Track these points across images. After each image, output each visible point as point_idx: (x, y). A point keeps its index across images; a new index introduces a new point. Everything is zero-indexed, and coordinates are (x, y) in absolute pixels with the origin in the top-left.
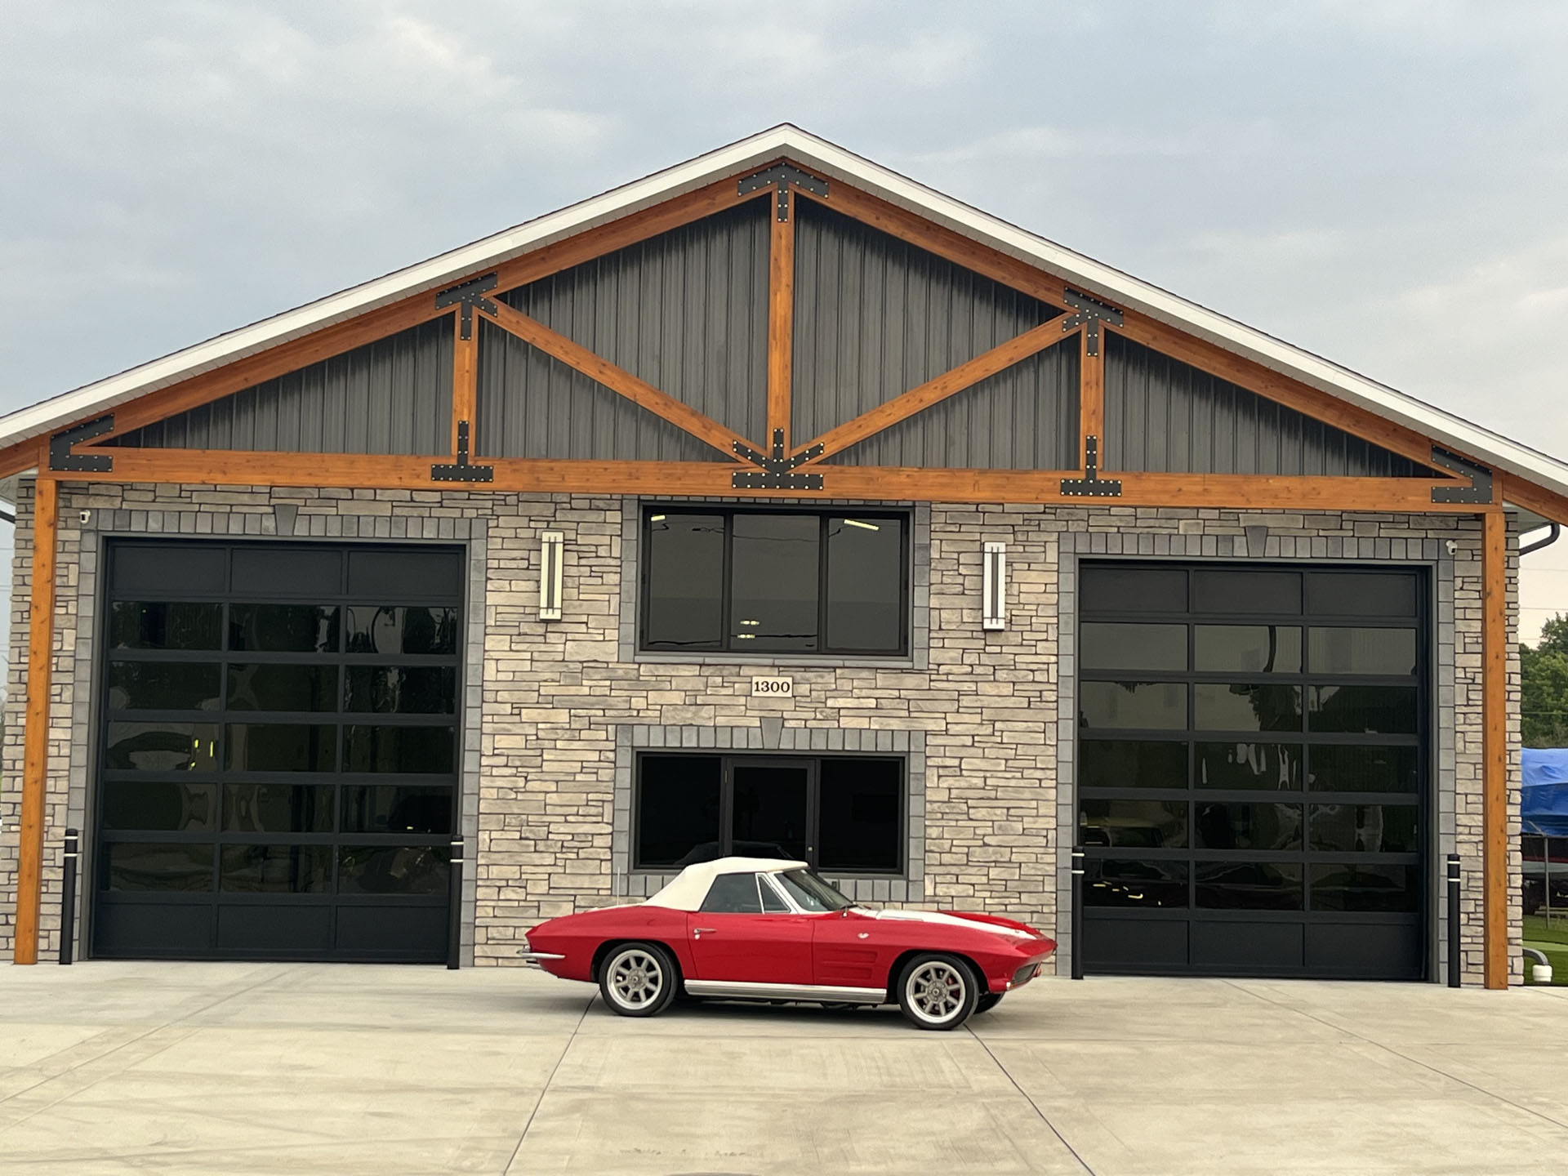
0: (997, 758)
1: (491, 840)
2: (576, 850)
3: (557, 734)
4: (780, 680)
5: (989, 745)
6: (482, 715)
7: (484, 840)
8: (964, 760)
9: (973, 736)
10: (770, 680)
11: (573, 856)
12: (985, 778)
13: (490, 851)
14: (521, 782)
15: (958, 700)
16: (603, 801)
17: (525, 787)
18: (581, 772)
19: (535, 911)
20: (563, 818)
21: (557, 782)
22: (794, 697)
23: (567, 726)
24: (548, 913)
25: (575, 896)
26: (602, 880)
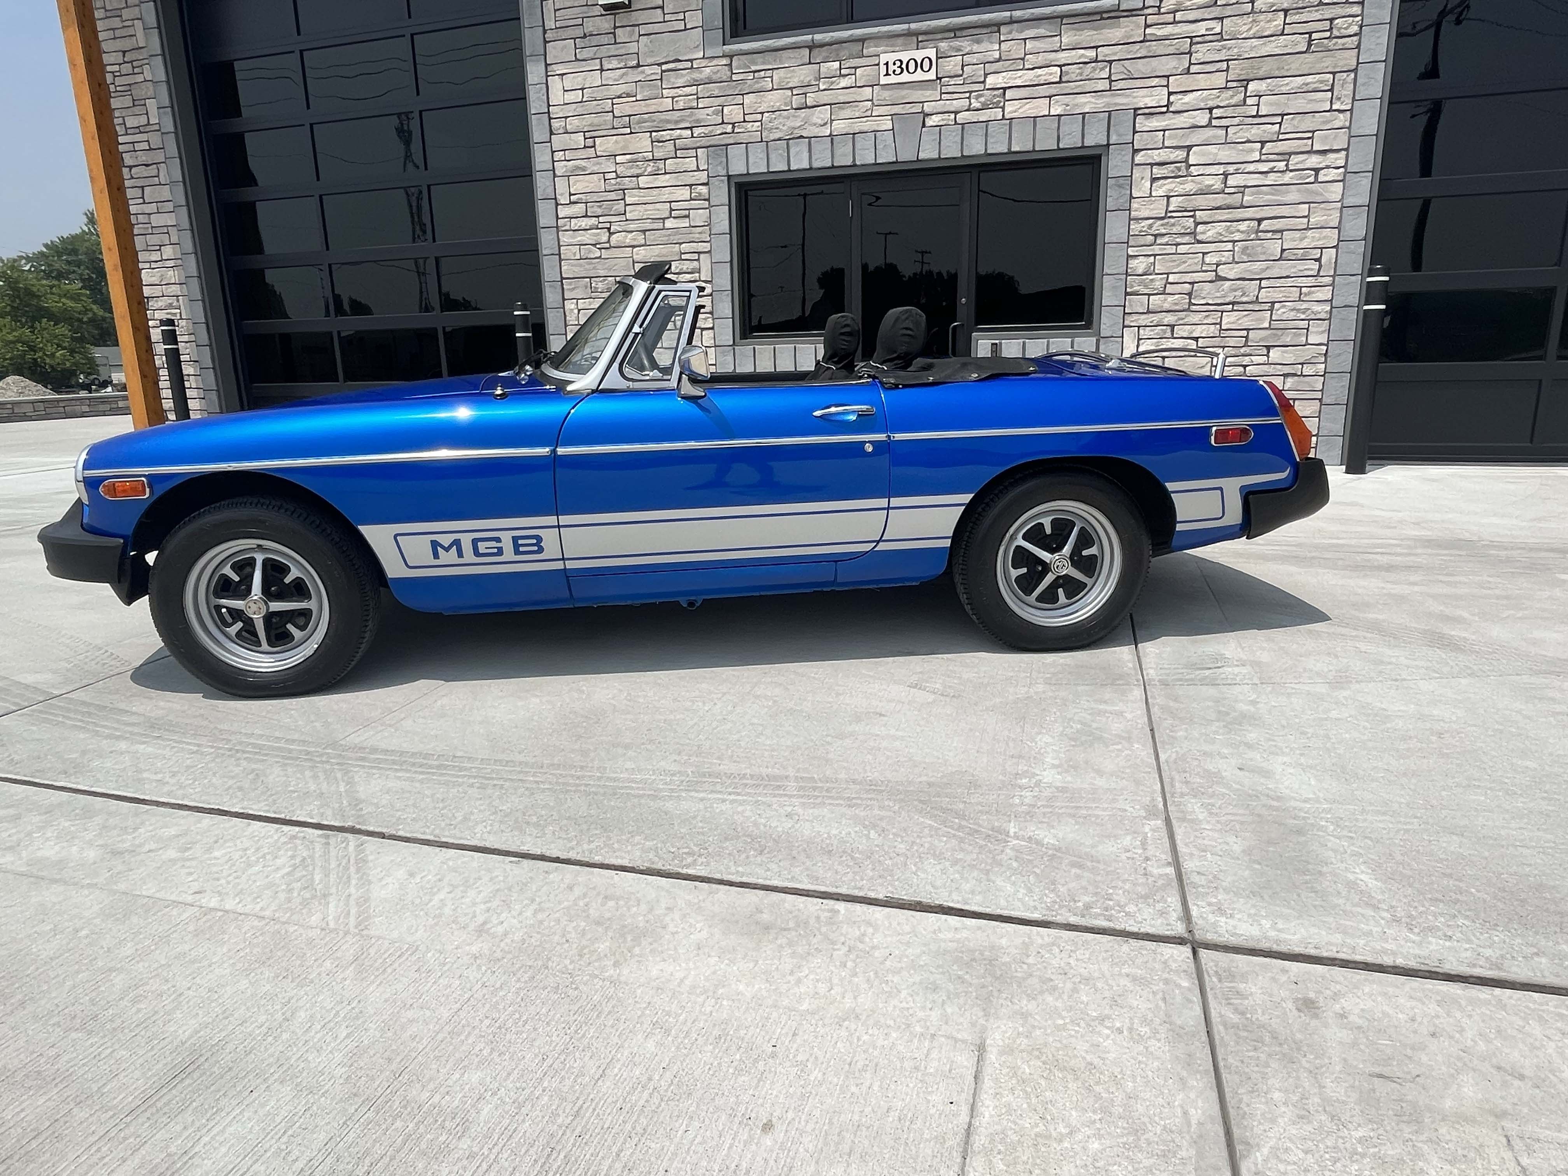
0: (1249, 141)
1: (579, 310)
3: (638, 167)
4: (919, 55)
5: (1236, 121)
6: (553, 152)
7: (572, 310)
8: (1194, 149)
9: (1211, 110)
10: (905, 56)
12: (1226, 175)
14: (604, 236)
15: (1190, 53)
16: (699, 253)
17: (609, 242)
18: (671, 217)
21: (643, 232)
22: (938, 78)
23: (650, 156)
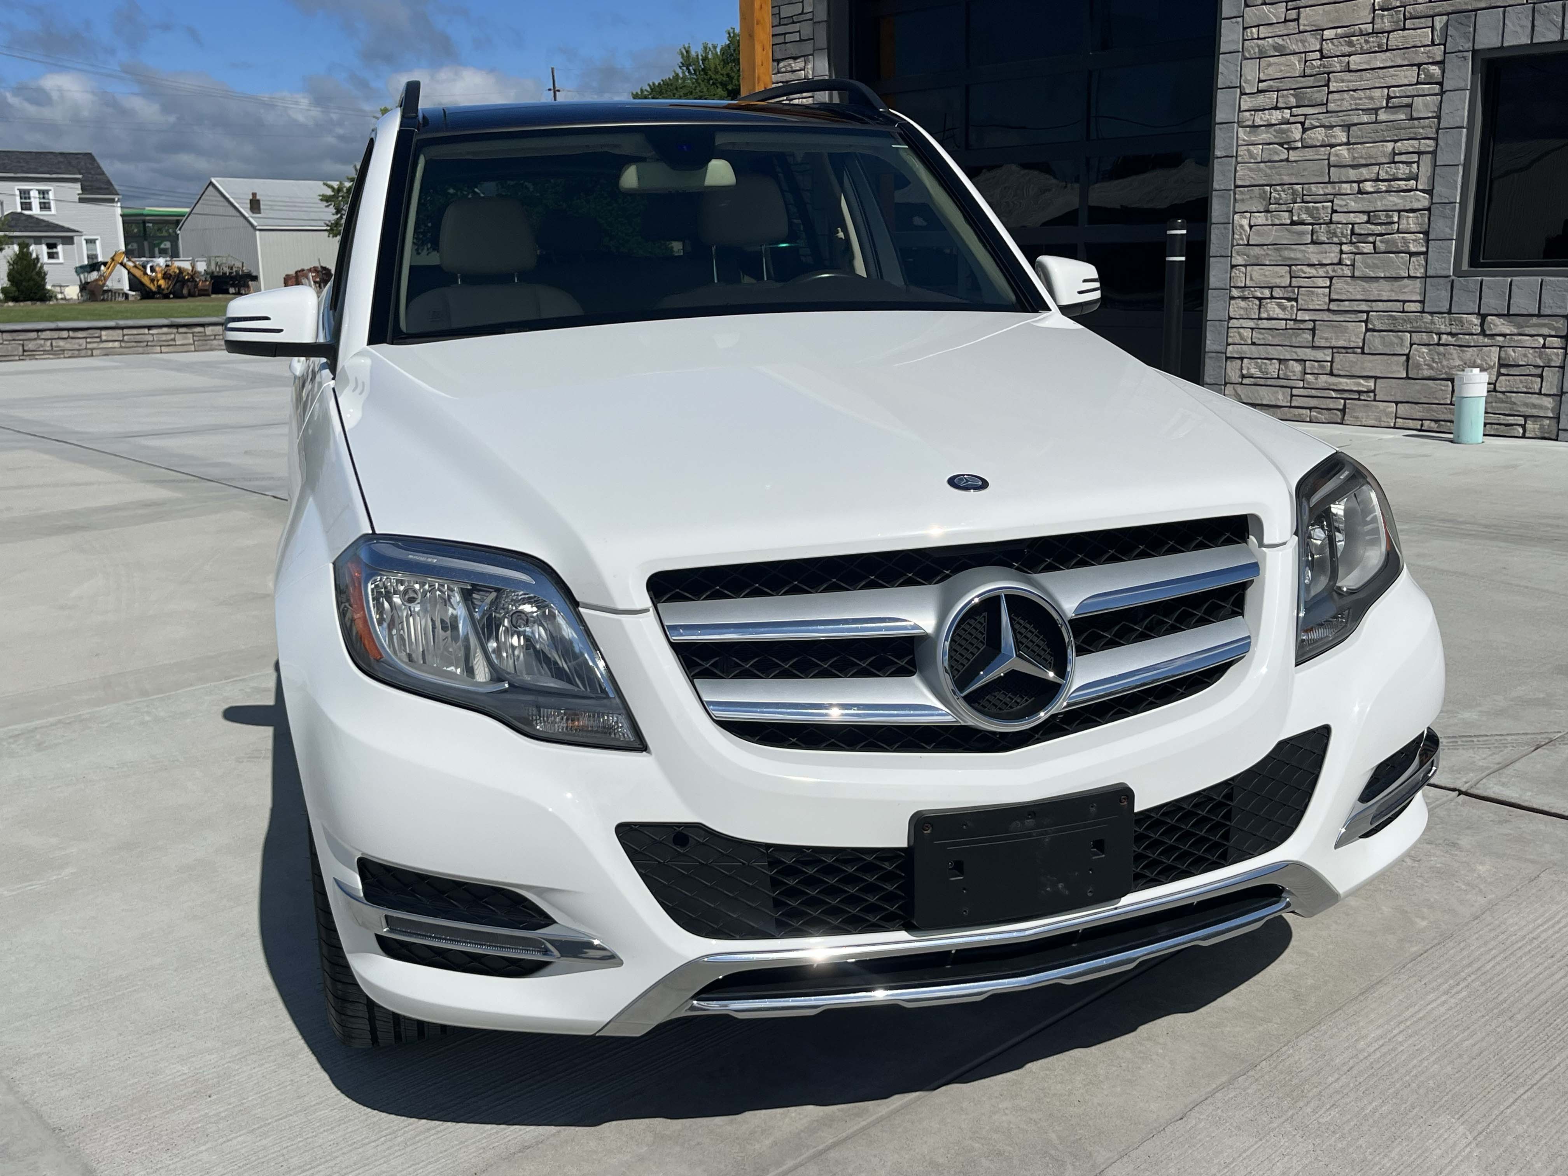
1: (1251, 227)
2: (1371, 239)
3: (1351, 44)
6: (1244, 29)
7: (1242, 226)
11: (1368, 248)
13: (1248, 245)
14: (1296, 132)
16: (1419, 153)
17: (1301, 140)
18: (1387, 106)
19: (1308, 336)
20: (1355, 185)
21: (1347, 127)
23: (1369, 28)
24: (1327, 339)
25: (1368, 312)
26: (1411, 287)
